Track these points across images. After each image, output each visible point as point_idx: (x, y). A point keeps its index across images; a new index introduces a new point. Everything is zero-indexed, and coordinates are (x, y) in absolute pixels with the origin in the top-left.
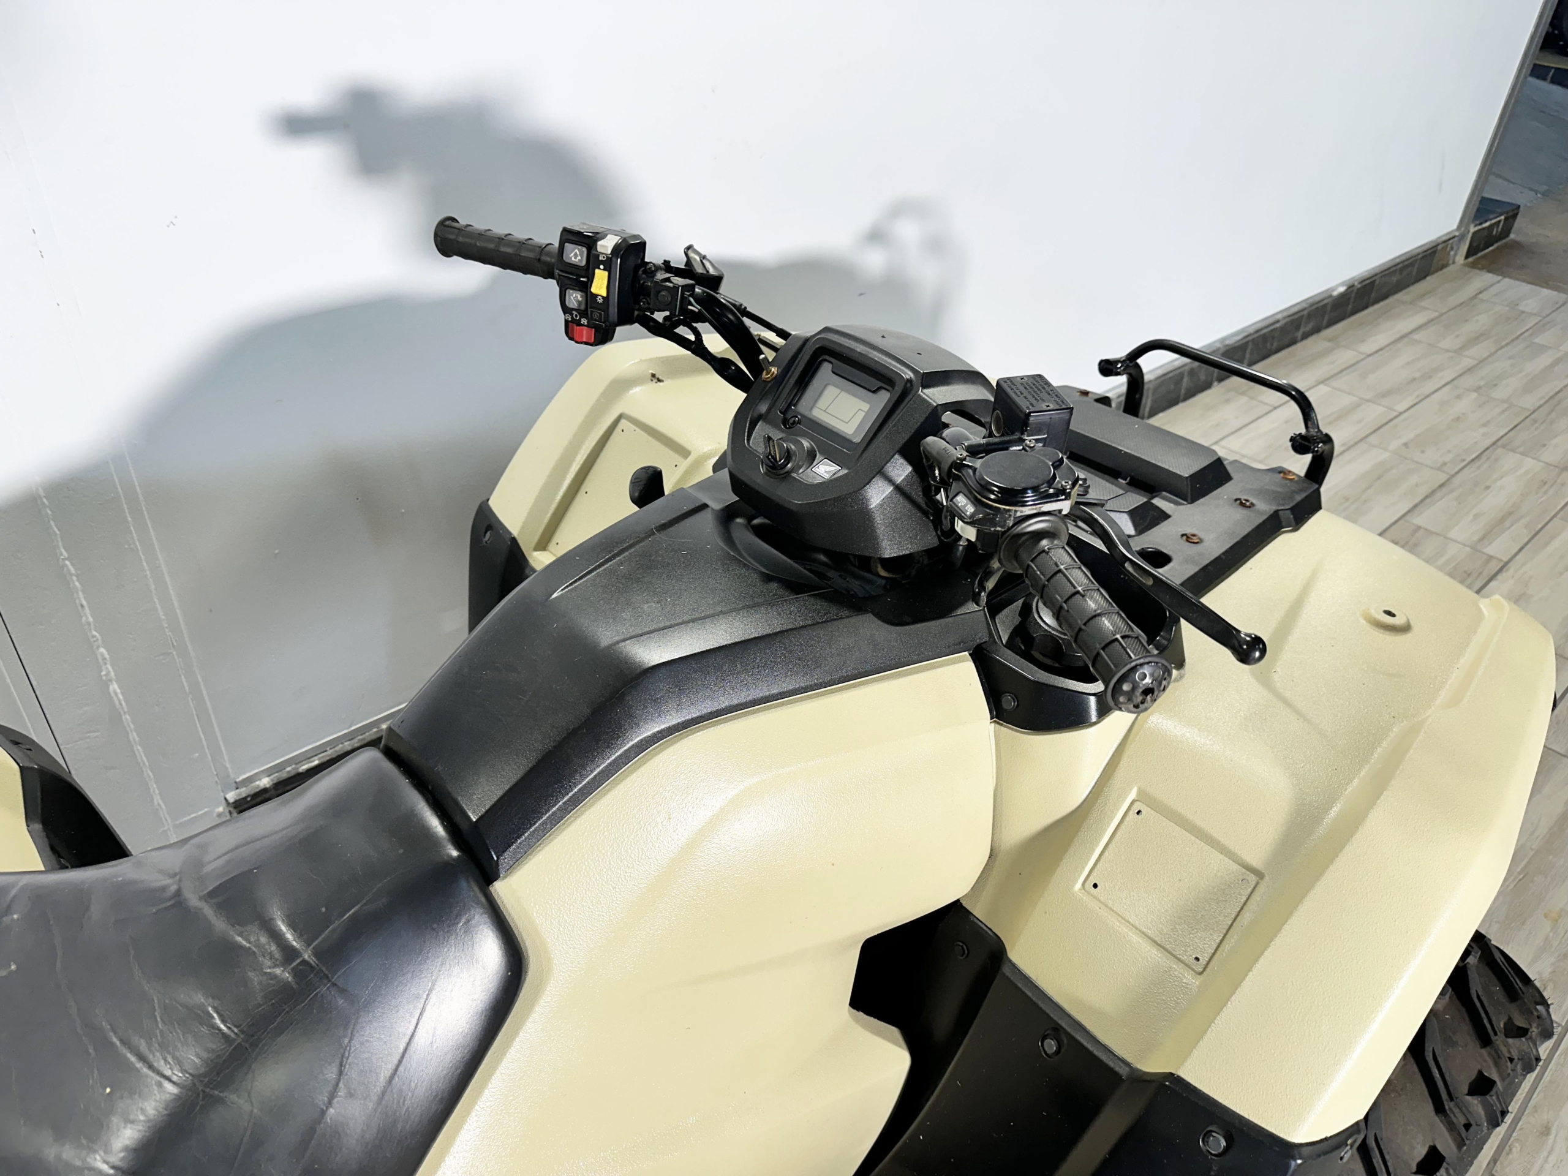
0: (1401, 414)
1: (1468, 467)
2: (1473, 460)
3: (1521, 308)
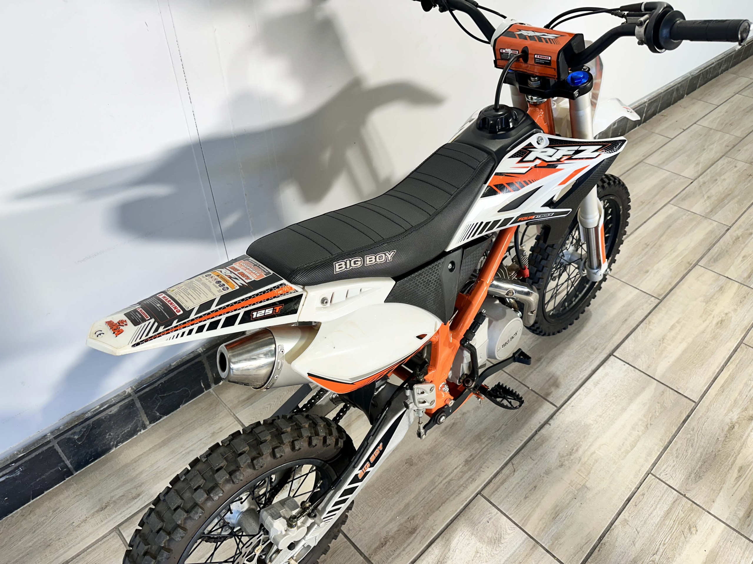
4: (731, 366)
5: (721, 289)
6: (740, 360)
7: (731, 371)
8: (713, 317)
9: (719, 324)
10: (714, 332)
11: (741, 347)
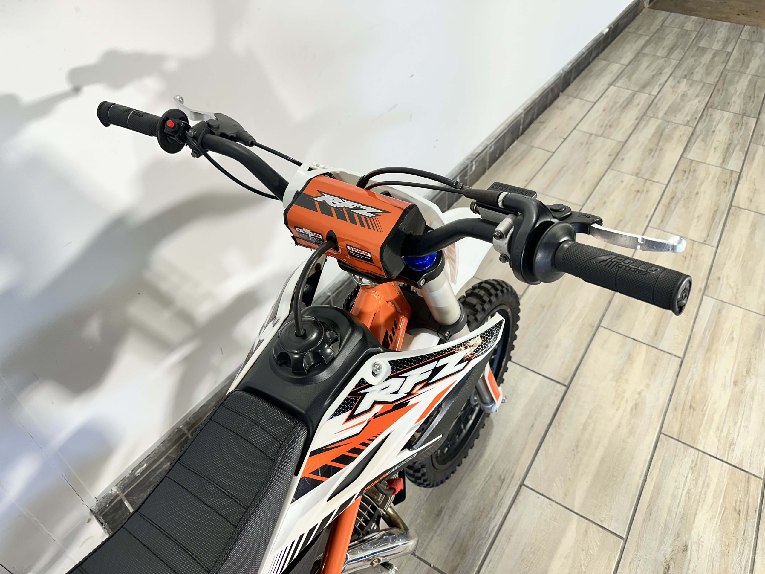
0: (656, 96)
1: (700, 122)
2: (700, 118)
3: (685, 28)
4: (654, 472)
5: (630, 358)
6: (663, 460)
7: (655, 479)
8: (627, 401)
9: (634, 411)
10: (630, 423)
11: (661, 440)
